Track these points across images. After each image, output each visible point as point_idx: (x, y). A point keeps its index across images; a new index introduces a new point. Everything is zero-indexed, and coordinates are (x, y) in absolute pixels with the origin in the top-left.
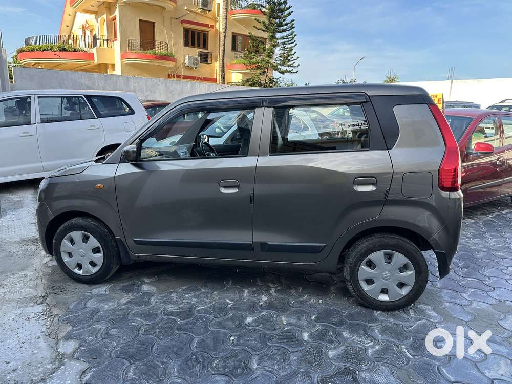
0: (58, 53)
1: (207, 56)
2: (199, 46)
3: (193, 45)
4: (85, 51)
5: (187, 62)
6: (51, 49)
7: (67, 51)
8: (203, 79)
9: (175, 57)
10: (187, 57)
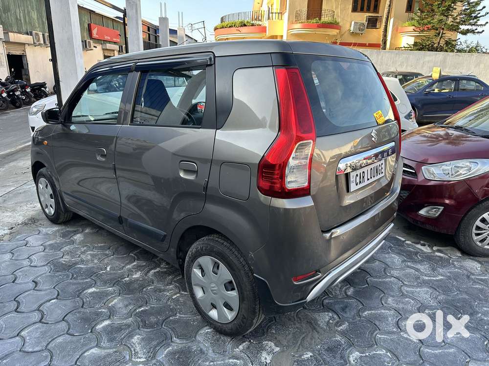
0: (239, 28)
1: (377, 20)
2: (368, 10)
3: (362, 10)
4: (260, 25)
5: (352, 29)
6: (235, 25)
7: (246, 26)
8: (367, 45)
9: (340, 24)
10: (353, 23)
